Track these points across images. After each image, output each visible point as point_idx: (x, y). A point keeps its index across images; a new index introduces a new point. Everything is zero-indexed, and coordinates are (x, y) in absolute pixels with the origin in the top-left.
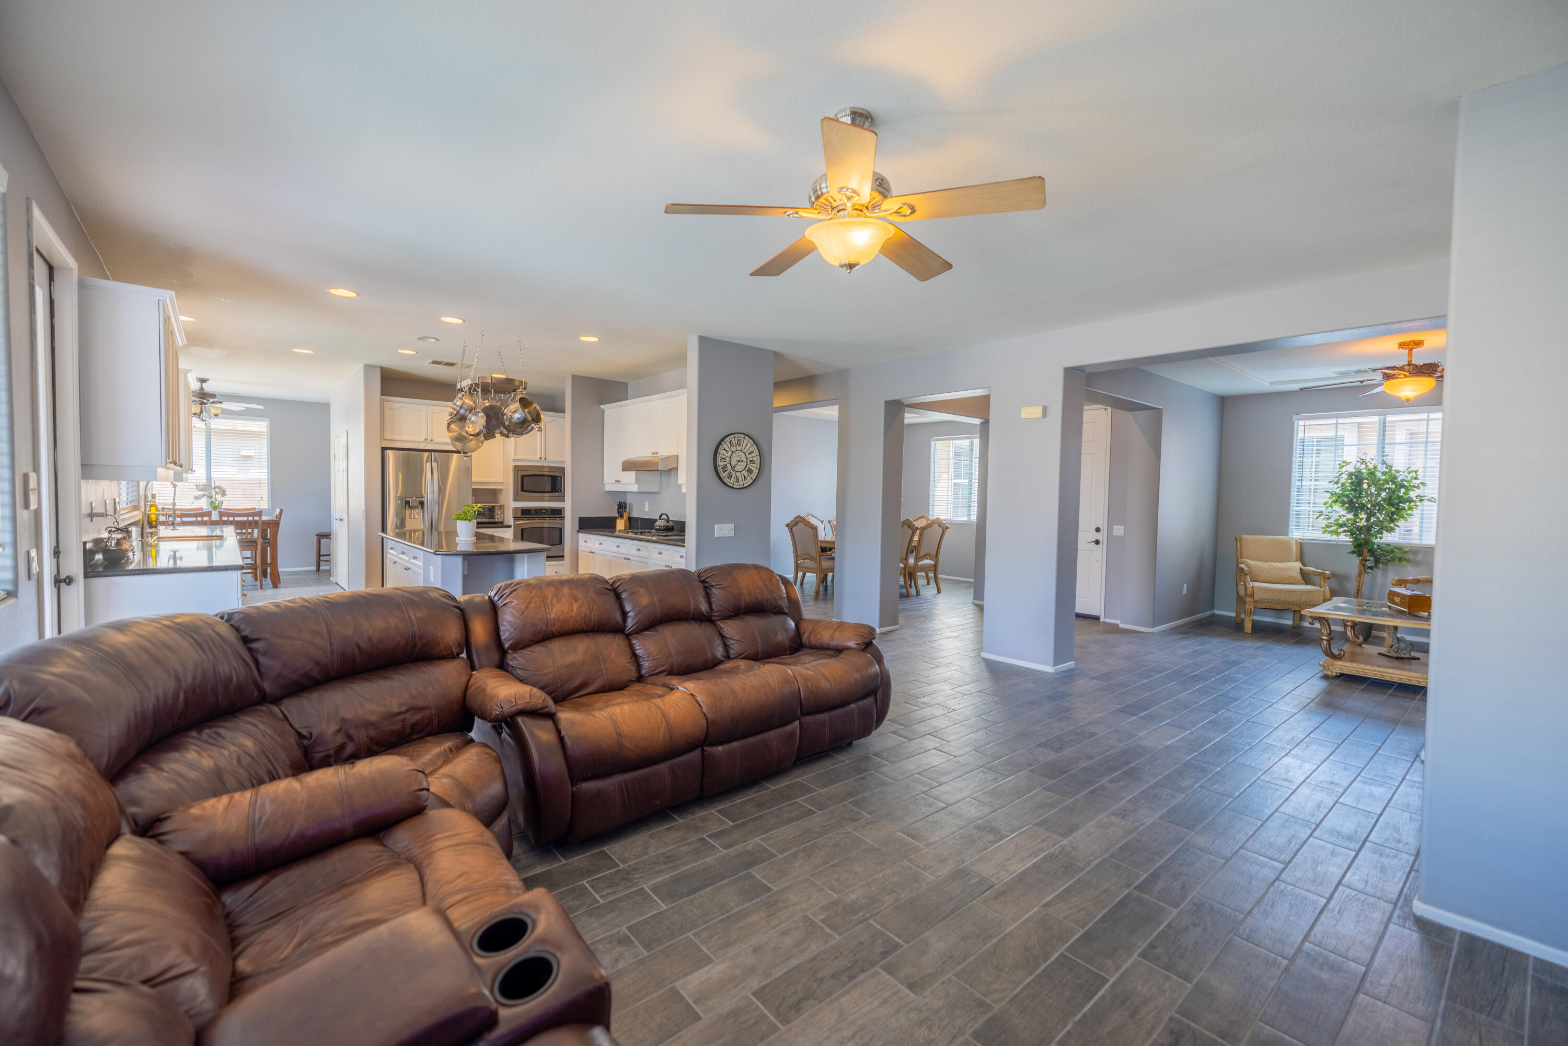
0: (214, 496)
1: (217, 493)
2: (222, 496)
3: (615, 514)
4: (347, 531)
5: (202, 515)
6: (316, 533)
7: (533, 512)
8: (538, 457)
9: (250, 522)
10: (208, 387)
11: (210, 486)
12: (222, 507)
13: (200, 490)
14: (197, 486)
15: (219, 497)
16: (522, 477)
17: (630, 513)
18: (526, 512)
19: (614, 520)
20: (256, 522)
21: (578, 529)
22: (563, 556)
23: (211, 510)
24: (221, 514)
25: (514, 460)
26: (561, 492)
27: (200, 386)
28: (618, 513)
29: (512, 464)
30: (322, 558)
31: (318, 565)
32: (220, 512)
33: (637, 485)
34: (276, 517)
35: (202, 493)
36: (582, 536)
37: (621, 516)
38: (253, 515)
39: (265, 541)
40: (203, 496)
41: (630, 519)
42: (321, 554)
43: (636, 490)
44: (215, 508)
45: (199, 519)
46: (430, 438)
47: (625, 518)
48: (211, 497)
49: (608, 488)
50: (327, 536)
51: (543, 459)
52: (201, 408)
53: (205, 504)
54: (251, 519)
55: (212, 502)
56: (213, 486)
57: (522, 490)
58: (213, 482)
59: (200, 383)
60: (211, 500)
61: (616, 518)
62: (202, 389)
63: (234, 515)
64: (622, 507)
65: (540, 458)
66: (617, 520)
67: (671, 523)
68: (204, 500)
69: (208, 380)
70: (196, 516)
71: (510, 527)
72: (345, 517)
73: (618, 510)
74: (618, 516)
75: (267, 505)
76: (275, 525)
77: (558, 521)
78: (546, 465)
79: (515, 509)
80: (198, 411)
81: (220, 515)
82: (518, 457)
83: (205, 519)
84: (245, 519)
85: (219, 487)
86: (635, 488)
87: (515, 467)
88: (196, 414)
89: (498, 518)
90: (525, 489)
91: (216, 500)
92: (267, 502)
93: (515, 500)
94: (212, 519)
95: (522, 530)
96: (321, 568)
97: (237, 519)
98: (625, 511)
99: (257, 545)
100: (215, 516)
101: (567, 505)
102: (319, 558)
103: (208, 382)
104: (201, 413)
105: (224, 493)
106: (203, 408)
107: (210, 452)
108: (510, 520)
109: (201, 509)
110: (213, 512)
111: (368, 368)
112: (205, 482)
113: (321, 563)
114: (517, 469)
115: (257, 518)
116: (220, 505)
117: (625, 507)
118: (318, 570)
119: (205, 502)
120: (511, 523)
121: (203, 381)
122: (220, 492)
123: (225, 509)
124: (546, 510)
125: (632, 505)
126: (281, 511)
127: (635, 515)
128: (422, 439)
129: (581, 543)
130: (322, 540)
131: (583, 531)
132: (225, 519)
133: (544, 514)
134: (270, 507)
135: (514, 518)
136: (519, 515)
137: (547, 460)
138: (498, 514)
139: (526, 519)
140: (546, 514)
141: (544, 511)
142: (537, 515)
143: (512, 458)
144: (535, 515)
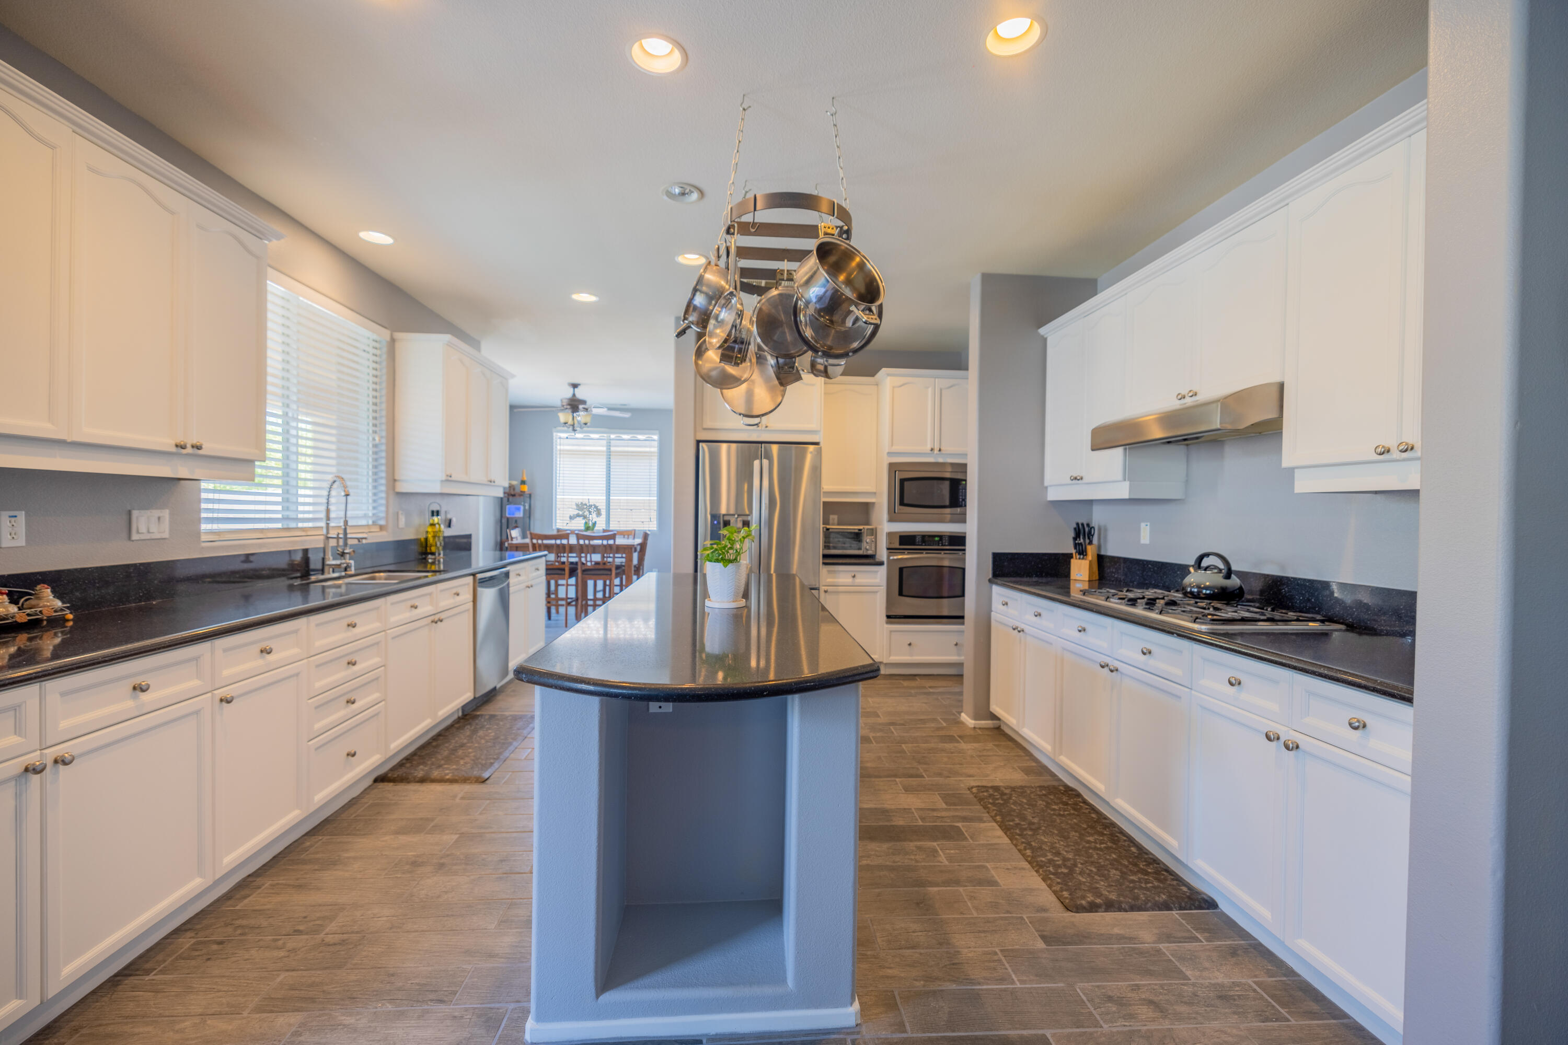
0: (588, 516)
1: (591, 513)
2: (597, 517)
3: (1068, 547)
7: (918, 539)
8: (929, 447)
9: (605, 546)
10: (580, 394)
15: (594, 517)
16: (902, 481)
17: (1099, 547)
18: (907, 541)
19: (1066, 559)
20: (611, 547)
21: (991, 576)
22: (962, 617)
25: (890, 454)
26: (961, 505)
27: (572, 392)
28: (1076, 546)
29: (887, 460)
33: (1127, 484)
35: (577, 512)
36: (999, 592)
37: (1082, 552)
38: (608, 538)
40: (578, 515)
41: (1101, 559)
43: (1126, 495)
45: (559, 542)
47: (1090, 557)
48: (585, 517)
49: (1052, 495)
51: (936, 452)
52: (572, 417)
55: (587, 522)
57: (902, 503)
59: (572, 389)
61: (1070, 556)
62: (574, 395)
63: (589, 538)
64: (1083, 533)
65: (932, 450)
66: (1072, 561)
67: (1235, 581)
69: (579, 385)
70: (556, 538)
71: (881, 564)
73: (1075, 539)
74: (1074, 551)
76: (628, 549)
78: (941, 460)
79: (890, 535)
80: (568, 420)
82: (896, 448)
83: (564, 542)
84: (600, 542)
85: (593, 507)
86: (1123, 491)
87: (891, 465)
88: (567, 423)
89: (866, 547)
90: (906, 502)
91: (591, 520)
92: (654, 523)
93: (891, 520)
94: (570, 542)
95: (901, 570)
98: (1091, 543)
101: (971, 528)
103: (579, 387)
104: (571, 422)
105: (598, 513)
106: (574, 416)
108: (883, 555)
114: (893, 468)
115: (611, 542)
116: (592, 527)
117: (1090, 535)
120: (885, 559)
121: (575, 386)
122: (594, 511)
124: (940, 537)
125: (1106, 530)
127: (1113, 549)
129: (996, 605)
131: (999, 581)
132: (581, 542)
133: (938, 543)
135: (888, 549)
136: (897, 545)
137: (942, 452)
138: (867, 543)
139: (906, 552)
140: (942, 543)
141: (937, 539)
142: (925, 545)
143: (887, 451)
144: (922, 545)
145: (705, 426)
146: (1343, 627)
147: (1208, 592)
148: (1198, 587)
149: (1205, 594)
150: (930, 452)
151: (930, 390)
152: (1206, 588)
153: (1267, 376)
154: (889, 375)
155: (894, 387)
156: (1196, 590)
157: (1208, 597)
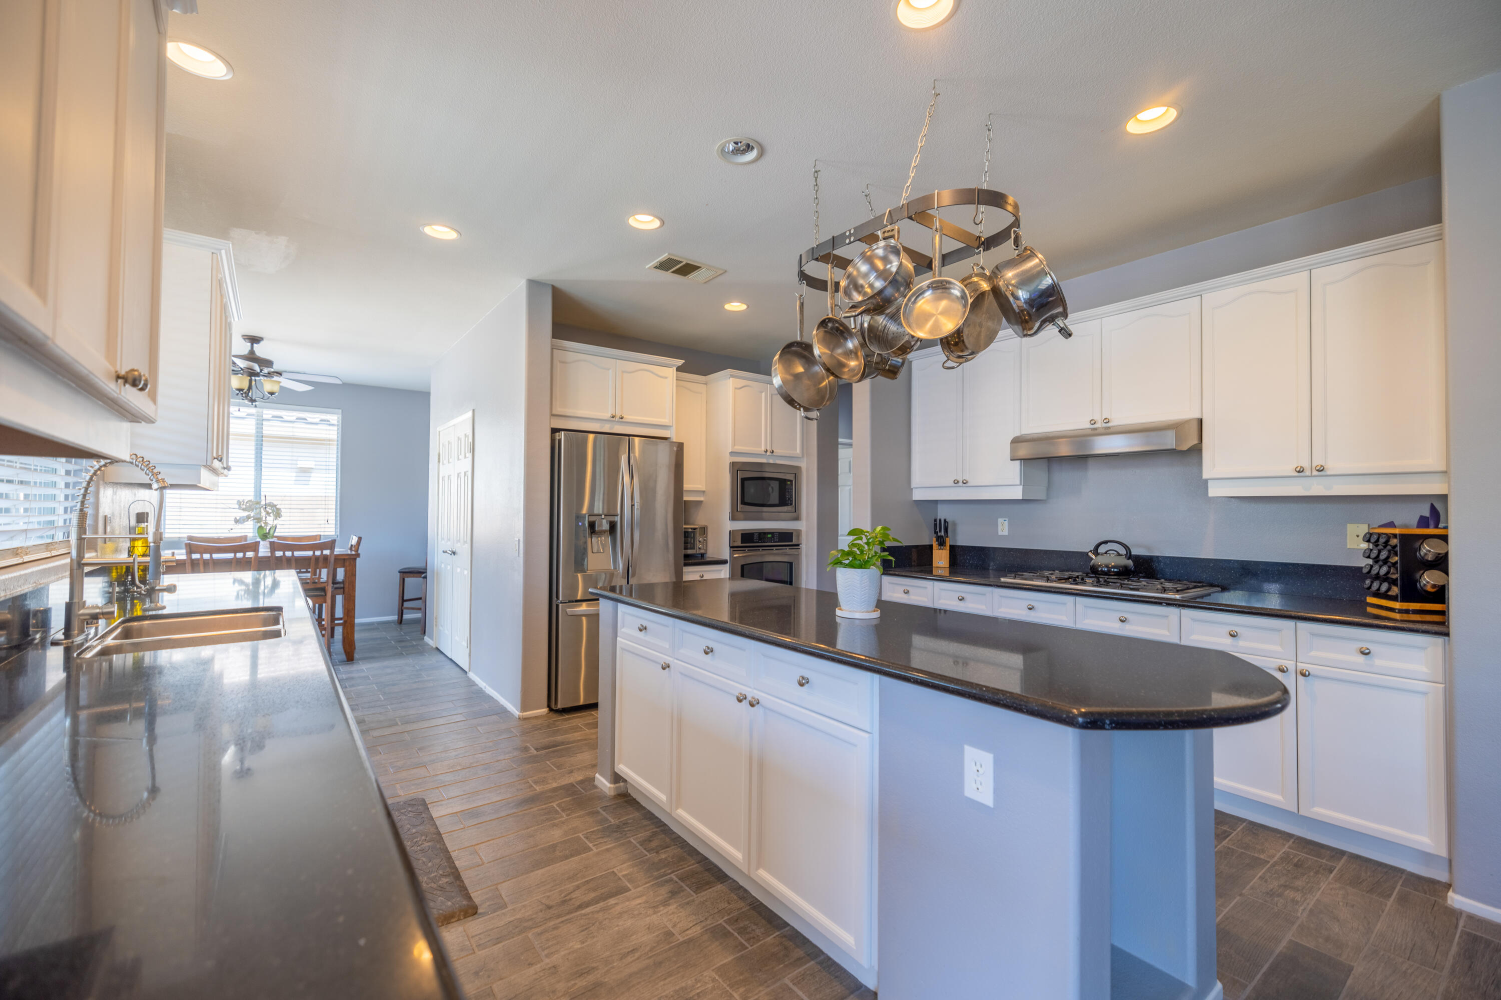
0: (264, 519)
1: (268, 514)
2: (275, 519)
4: (467, 572)
5: (244, 548)
6: (398, 570)
7: (756, 537)
8: (763, 449)
9: (317, 559)
10: (261, 350)
11: (259, 503)
12: (276, 534)
13: (244, 510)
14: (239, 503)
15: (270, 520)
16: (743, 480)
17: (952, 539)
18: (748, 539)
20: (326, 558)
23: (258, 540)
24: (274, 547)
25: (732, 454)
26: (791, 504)
27: (249, 348)
28: (937, 539)
29: (728, 460)
30: (406, 604)
31: (401, 613)
32: (272, 544)
33: (1021, 487)
34: (351, 549)
35: (246, 514)
36: (895, 582)
37: (941, 544)
38: (322, 546)
39: (336, 586)
40: (248, 517)
42: (405, 598)
43: (1019, 497)
44: (265, 537)
45: (240, 555)
46: (618, 414)
47: (946, 548)
48: (258, 520)
49: (917, 495)
50: (420, 573)
51: (768, 453)
52: (250, 381)
53: (251, 531)
54: (318, 553)
55: (261, 527)
56: (263, 502)
57: (743, 502)
58: (263, 498)
59: (249, 344)
60: (259, 525)
61: (933, 547)
62: (252, 352)
63: (292, 548)
65: (766, 451)
66: (935, 551)
67: (1131, 561)
68: (250, 525)
69: (263, 338)
70: (235, 550)
71: (722, 562)
72: (464, 549)
73: (936, 533)
74: (936, 543)
75: (334, 530)
76: (349, 561)
77: (788, 550)
78: (771, 461)
79: (732, 533)
80: (245, 386)
81: (271, 548)
82: (738, 448)
83: (250, 554)
84: (310, 553)
85: (273, 506)
86: (1016, 492)
87: (733, 464)
88: (242, 390)
89: (698, 548)
90: (751, 500)
91: (266, 523)
92: (334, 526)
93: (733, 518)
94: (260, 555)
95: (743, 566)
96: (405, 617)
97: (297, 554)
98: (948, 536)
99: (326, 595)
100: (264, 550)
101: (803, 525)
102: (402, 605)
103: (262, 343)
104: (250, 388)
105: (278, 514)
106: (253, 383)
107: (261, 461)
108: (722, 551)
109: (245, 538)
110: (262, 543)
111: (534, 285)
112: (252, 498)
113: (405, 611)
114: (736, 468)
115: (327, 552)
116: (272, 532)
117: (947, 528)
118: (401, 621)
119: (252, 527)
120: (727, 557)
121: (254, 340)
122: (273, 512)
123: (279, 538)
124: (772, 533)
125: (955, 524)
126: (360, 539)
128: (607, 415)
130: (406, 579)
132: (279, 554)
133: (770, 540)
134: (338, 533)
135: (731, 547)
136: (739, 543)
137: (774, 454)
138: (700, 542)
139: (747, 549)
140: (774, 540)
141: (769, 536)
142: (761, 542)
143: (730, 451)
144: (758, 542)
145: (554, 412)
146: (1219, 589)
147: (1116, 570)
148: (1107, 566)
149: (1114, 572)
150: (764, 453)
151: (763, 394)
152: (1114, 567)
153: (1186, 412)
154: (732, 376)
155: (736, 388)
156: (1106, 569)
157: (1117, 574)
